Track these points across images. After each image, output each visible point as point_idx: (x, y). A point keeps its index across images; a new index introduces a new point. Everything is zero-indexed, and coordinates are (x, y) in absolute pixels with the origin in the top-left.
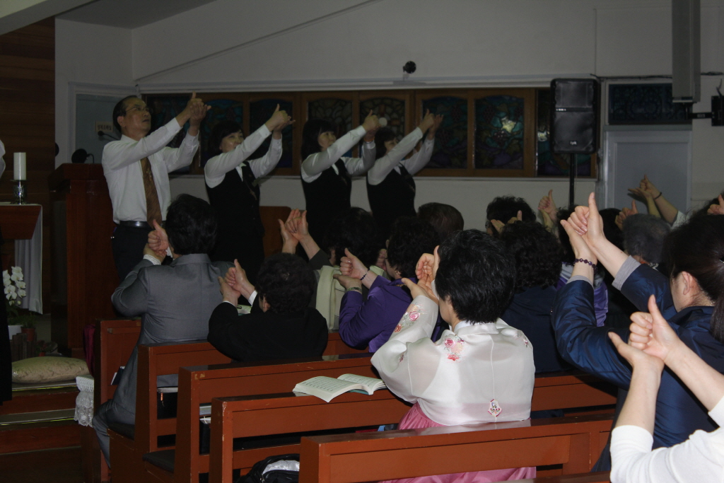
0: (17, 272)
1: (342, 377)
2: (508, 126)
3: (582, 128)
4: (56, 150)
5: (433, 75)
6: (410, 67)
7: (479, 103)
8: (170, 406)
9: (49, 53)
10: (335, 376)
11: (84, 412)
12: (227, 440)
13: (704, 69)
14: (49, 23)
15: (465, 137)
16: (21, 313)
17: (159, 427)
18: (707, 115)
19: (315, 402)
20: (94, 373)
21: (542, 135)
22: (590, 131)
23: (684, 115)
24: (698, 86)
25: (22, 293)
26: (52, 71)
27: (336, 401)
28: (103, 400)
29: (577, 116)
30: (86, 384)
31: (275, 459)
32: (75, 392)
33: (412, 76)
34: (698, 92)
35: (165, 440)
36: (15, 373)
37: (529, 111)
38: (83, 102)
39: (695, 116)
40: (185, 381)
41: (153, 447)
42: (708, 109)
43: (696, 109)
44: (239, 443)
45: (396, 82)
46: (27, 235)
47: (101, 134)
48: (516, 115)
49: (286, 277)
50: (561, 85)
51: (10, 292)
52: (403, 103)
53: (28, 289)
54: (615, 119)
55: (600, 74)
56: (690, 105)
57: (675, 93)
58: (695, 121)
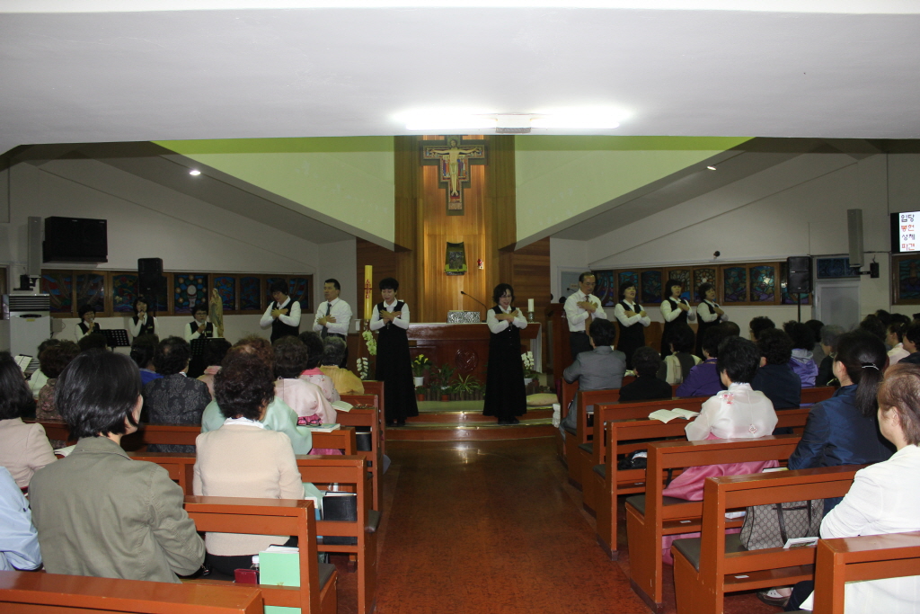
0: (530, 354)
1: (674, 410)
2: (767, 281)
3: (803, 281)
4: (552, 297)
5: (729, 257)
6: (717, 254)
7: (751, 270)
8: (591, 421)
9: (547, 253)
10: (670, 409)
11: (556, 421)
12: (614, 442)
13: (866, 249)
14: (547, 239)
15: (745, 287)
16: (532, 373)
17: (587, 431)
18: (868, 273)
19: (659, 423)
20: (560, 401)
21: (784, 285)
22: (807, 282)
23: (856, 273)
24: (863, 258)
25: (532, 364)
26: (549, 261)
27: (670, 422)
28: (564, 416)
29: (801, 275)
30: (557, 407)
31: (639, 452)
32: (552, 411)
33: (718, 258)
34: (863, 261)
35: (590, 437)
36: (528, 401)
37: (776, 273)
38: (564, 275)
39: (861, 273)
40: (596, 409)
41: (585, 441)
42: (869, 270)
43: (862, 270)
44: (620, 443)
45: (710, 262)
46: (535, 337)
47: (568, 289)
48: (770, 275)
49: (646, 359)
50: (792, 260)
51: (526, 363)
52: (714, 271)
53: (535, 362)
54: (821, 276)
55: (812, 254)
56: (859, 268)
57: (850, 263)
58: (861, 276)
